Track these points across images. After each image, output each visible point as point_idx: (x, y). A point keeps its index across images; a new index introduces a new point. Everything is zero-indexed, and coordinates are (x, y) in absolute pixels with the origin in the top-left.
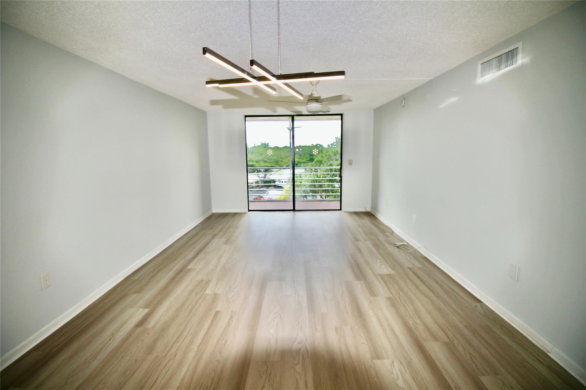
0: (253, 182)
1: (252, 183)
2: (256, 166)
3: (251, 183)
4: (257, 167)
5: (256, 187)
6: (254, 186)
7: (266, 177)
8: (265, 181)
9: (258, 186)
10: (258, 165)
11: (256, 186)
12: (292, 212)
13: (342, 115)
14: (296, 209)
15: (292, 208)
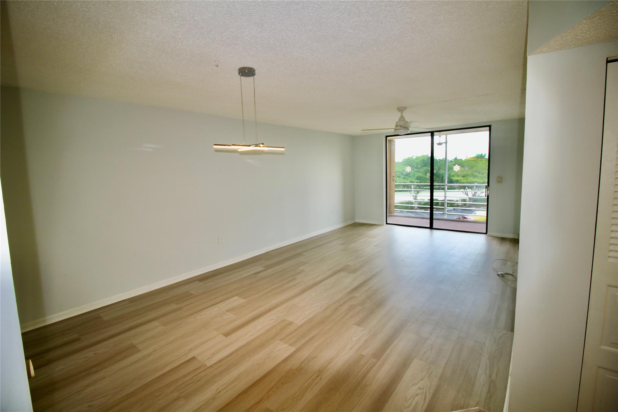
0: (459, 200)
1: (457, 201)
2: (462, 181)
3: (455, 200)
4: (463, 183)
5: (462, 206)
6: (460, 204)
7: (477, 195)
8: (474, 199)
9: (465, 205)
10: (465, 181)
11: (463, 204)
12: (428, 230)
13: (490, 126)
14: (434, 227)
15: (429, 226)
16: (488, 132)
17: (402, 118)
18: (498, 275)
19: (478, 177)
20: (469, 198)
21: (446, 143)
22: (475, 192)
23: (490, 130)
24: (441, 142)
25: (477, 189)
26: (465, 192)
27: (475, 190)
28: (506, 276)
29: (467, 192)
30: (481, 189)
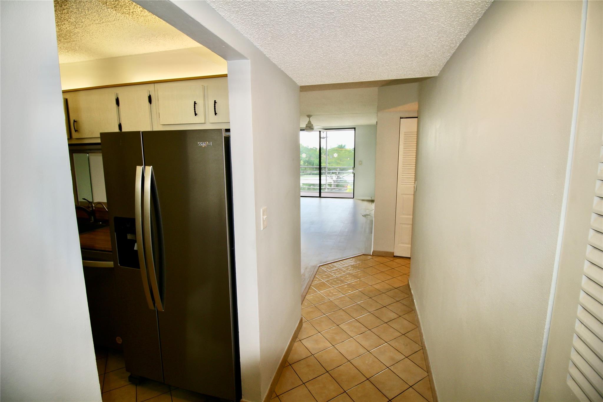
12: (319, 198)
13: (355, 128)
14: (322, 196)
15: (319, 196)
16: (354, 131)
17: (309, 122)
18: (363, 216)
19: (339, 164)
20: (333, 180)
21: (327, 137)
22: (338, 176)
23: (355, 130)
24: (324, 137)
25: (339, 174)
26: (331, 176)
27: (338, 175)
28: (367, 216)
29: (332, 176)
30: (342, 174)
